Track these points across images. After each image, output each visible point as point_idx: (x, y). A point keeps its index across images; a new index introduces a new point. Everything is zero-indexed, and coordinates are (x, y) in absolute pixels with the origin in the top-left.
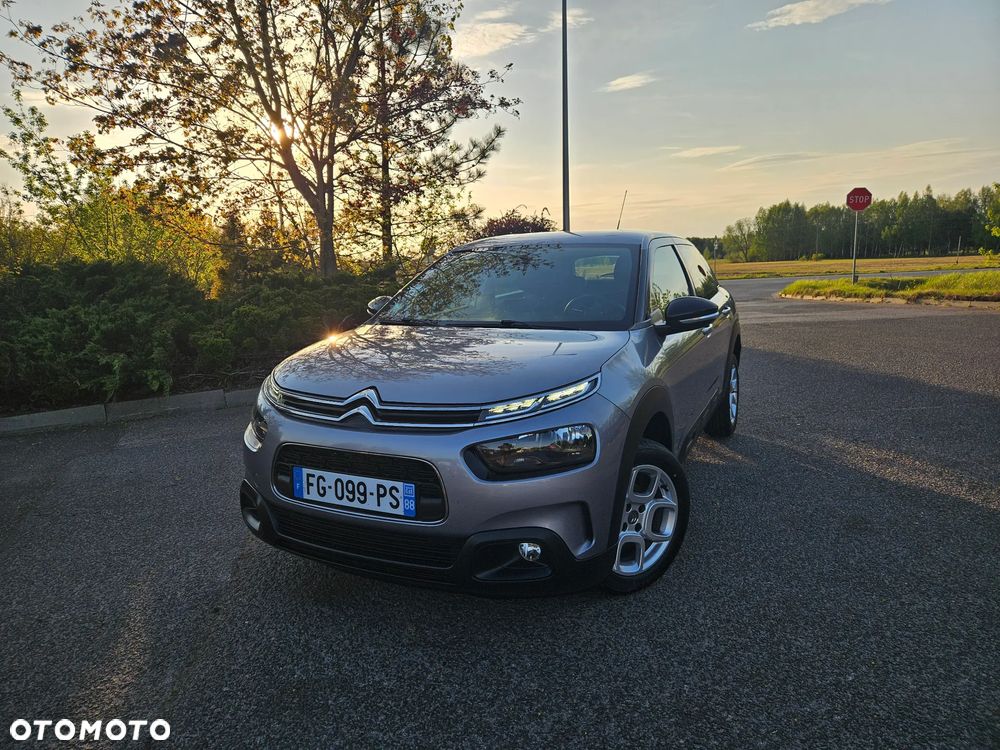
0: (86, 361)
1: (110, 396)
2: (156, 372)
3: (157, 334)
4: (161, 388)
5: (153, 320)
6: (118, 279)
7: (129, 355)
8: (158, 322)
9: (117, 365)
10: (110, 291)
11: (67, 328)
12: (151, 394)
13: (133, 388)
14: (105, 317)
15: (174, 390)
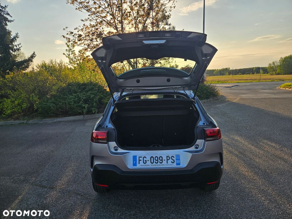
0: (80, 106)
1: (84, 113)
2: (94, 109)
3: (95, 100)
4: (95, 112)
5: (94, 96)
6: (87, 87)
7: (89, 104)
8: (95, 97)
9: (86, 107)
10: (86, 90)
11: (76, 98)
12: (93, 114)
13: (89, 112)
14: (84, 96)
15: (98, 113)
